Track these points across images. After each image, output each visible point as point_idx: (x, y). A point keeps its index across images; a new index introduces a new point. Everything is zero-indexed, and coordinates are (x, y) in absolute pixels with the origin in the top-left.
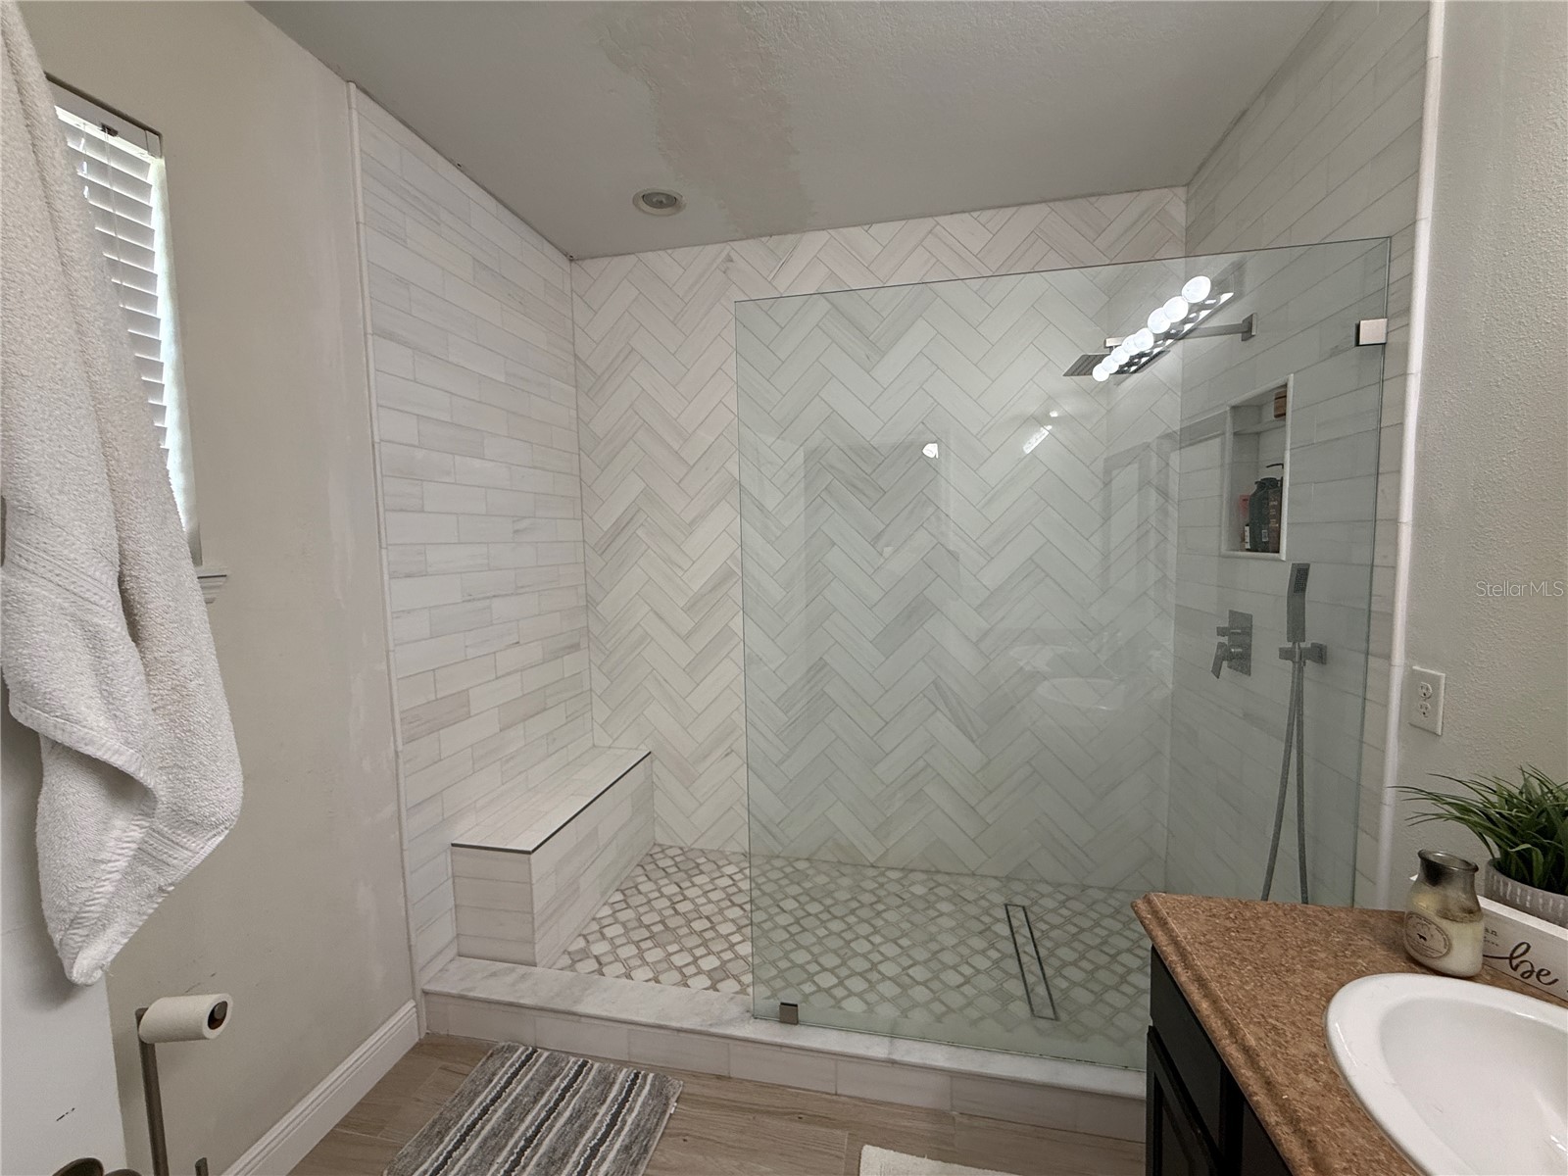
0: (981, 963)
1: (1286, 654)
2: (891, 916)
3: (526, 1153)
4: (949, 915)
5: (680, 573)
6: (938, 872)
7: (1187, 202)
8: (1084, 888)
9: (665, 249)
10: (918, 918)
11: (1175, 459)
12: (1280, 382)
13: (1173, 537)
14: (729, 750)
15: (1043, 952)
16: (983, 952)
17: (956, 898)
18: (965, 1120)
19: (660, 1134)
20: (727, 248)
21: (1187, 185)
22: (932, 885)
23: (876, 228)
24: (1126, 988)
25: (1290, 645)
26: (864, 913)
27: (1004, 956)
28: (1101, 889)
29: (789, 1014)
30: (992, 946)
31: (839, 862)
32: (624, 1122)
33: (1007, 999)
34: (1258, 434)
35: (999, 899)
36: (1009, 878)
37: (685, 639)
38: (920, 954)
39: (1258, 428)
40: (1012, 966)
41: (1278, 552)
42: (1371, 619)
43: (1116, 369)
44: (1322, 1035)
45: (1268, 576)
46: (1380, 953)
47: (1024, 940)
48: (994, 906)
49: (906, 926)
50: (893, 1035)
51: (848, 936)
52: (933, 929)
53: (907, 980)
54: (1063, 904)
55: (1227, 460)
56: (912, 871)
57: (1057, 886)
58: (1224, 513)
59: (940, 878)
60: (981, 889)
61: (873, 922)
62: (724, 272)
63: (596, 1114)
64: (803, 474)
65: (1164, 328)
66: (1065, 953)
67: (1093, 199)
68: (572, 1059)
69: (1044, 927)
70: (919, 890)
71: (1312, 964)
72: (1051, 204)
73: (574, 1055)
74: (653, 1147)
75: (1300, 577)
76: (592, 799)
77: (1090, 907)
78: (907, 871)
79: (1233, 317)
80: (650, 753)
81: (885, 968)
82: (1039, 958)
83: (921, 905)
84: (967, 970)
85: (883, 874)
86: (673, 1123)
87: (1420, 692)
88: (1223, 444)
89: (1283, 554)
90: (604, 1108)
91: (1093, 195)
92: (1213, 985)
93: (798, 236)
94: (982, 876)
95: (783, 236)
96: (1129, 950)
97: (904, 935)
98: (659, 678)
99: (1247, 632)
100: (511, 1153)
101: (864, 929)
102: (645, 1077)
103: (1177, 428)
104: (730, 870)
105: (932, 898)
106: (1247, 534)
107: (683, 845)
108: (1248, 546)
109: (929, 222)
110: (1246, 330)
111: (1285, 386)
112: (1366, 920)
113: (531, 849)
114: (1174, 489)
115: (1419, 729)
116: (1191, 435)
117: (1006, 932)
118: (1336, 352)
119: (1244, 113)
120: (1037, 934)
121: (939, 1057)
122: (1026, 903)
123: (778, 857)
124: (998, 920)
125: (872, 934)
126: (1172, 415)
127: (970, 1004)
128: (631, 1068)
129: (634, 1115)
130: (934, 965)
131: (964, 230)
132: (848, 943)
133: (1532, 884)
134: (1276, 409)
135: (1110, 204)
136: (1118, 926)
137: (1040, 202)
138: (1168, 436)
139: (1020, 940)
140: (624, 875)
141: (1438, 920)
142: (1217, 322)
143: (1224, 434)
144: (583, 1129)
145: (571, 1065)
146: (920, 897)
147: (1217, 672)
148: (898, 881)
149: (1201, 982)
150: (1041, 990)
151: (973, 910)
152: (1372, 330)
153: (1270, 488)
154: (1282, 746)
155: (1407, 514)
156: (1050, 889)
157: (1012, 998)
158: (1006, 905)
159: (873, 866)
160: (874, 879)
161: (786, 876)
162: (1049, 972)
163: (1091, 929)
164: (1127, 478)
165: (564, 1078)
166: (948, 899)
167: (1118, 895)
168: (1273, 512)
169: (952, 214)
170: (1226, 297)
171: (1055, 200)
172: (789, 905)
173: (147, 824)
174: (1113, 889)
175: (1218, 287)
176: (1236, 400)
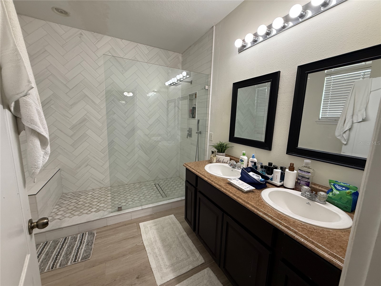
0: (153, 193)
1: (197, 133)
2: (133, 191)
3: (58, 257)
4: (145, 188)
5: (68, 119)
6: (141, 182)
7: (182, 57)
8: (167, 179)
9: (58, 23)
10: (139, 190)
11: (180, 102)
12: (196, 92)
13: (180, 116)
14: (87, 165)
15: (162, 189)
16: (153, 192)
17: (145, 185)
18: (155, 214)
19: (95, 240)
20: (81, 31)
21: (182, 54)
22: (140, 184)
23: (123, 41)
24: (176, 190)
25: (197, 131)
26: (128, 192)
27: (156, 191)
28: (170, 178)
29: (120, 209)
30: (154, 190)
31: (119, 185)
32: (84, 242)
33: (158, 197)
34: (192, 100)
35: (153, 184)
36: (154, 180)
37: (71, 137)
38: (141, 195)
39: (192, 99)
40: (158, 192)
41: (195, 118)
42: (206, 127)
43: (169, 84)
44: (205, 169)
45: (194, 122)
46: (208, 163)
47: (159, 188)
48: (153, 185)
49: (137, 192)
50: (141, 206)
51: (126, 196)
52: (142, 191)
53: (140, 199)
54: (164, 182)
55: (188, 103)
56: (135, 183)
57: (163, 179)
58: (188, 113)
59: (142, 183)
60: (150, 183)
61: (130, 193)
62: (80, 37)
63: (75, 244)
64: (105, 97)
65: (179, 79)
66: (166, 188)
67: (167, 51)
68: (61, 239)
69: (162, 186)
70: (138, 186)
71: (203, 165)
72: (160, 49)
73: (61, 238)
74: (94, 242)
75: (199, 121)
76: (48, 181)
77: (168, 181)
78: (134, 184)
79: (189, 80)
80: (60, 169)
81: (135, 199)
82: (162, 190)
83: (139, 188)
84: (151, 195)
85: (129, 185)
86: (96, 237)
87: (211, 136)
88: (188, 100)
89: (196, 119)
90: (77, 242)
91: (167, 50)
92: (194, 169)
93: (103, 35)
94: (149, 181)
95: (98, 34)
96: (175, 185)
97: (137, 193)
98: (62, 148)
99: (191, 131)
100: (53, 259)
101: (129, 195)
102: (86, 233)
103: (181, 97)
104: (91, 193)
105: (141, 187)
106: (191, 115)
107: (73, 192)
108: (191, 117)
109: (136, 44)
110: (191, 82)
111: (196, 93)
112: (206, 161)
113: (36, 193)
114: (180, 107)
115: (211, 140)
116: (183, 98)
117: (156, 188)
118: (202, 89)
119: (191, 46)
120: (161, 187)
121: (151, 206)
122: (158, 183)
123: (103, 188)
124: (154, 187)
125: (131, 195)
126: (180, 95)
127: (152, 199)
128: (81, 234)
129: (86, 240)
130: (144, 196)
131: (144, 48)
132: (126, 198)
133: (220, 153)
134: (195, 96)
135: (171, 53)
136: (173, 183)
137: (158, 48)
138: (179, 98)
139: (158, 188)
140: (57, 202)
141: (213, 157)
142: (187, 80)
143: (188, 99)
144: (73, 247)
145: (62, 240)
146: (138, 187)
147: (187, 138)
148: (133, 186)
149: (193, 169)
150: (163, 194)
151: (149, 186)
152: (207, 87)
153: (194, 109)
154: (196, 147)
155: (210, 113)
156: (162, 180)
157: (159, 196)
158: (155, 184)
159: (126, 184)
160: (128, 186)
161: (106, 191)
162: (164, 191)
163: (169, 184)
164: (172, 105)
165: (61, 243)
166: (144, 186)
167: (172, 179)
168: (195, 112)
169: (141, 44)
170: (188, 76)
171: (161, 48)
172: (110, 195)
173: (44, 151)
174: (171, 178)
175: (187, 74)
176: (190, 94)
